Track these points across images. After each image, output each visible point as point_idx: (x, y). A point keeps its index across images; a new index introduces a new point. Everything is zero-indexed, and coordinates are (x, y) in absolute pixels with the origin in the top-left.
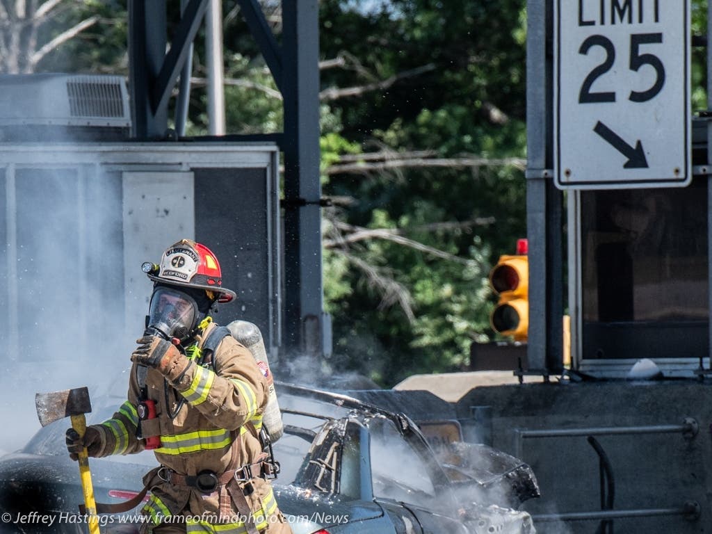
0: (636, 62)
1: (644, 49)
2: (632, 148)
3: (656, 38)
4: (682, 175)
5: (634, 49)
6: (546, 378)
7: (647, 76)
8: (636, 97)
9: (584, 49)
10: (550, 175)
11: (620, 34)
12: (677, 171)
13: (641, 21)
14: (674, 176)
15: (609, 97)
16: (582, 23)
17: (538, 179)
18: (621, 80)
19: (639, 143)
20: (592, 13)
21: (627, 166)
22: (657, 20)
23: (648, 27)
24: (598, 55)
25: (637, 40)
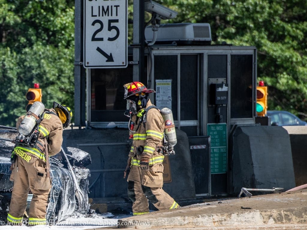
0: (110, 28)
1: (113, 24)
2: (109, 56)
3: (117, 21)
4: (125, 64)
5: (109, 25)
6: (80, 128)
7: (113, 33)
8: (110, 39)
9: (93, 24)
10: (82, 64)
11: (105, 19)
12: (123, 63)
13: (112, 15)
14: (122, 65)
15: (101, 39)
16: (93, 16)
17: (78, 65)
18: (105, 34)
19: (111, 54)
20: (96, 12)
21: (107, 61)
22: (117, 15)
23: (114, 17)
24: (98, 26)
25: (110, 21)
